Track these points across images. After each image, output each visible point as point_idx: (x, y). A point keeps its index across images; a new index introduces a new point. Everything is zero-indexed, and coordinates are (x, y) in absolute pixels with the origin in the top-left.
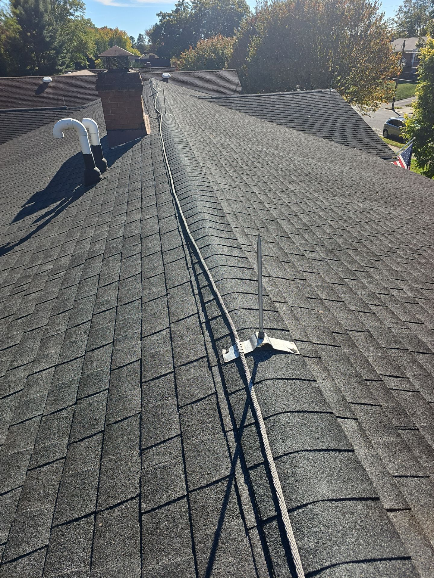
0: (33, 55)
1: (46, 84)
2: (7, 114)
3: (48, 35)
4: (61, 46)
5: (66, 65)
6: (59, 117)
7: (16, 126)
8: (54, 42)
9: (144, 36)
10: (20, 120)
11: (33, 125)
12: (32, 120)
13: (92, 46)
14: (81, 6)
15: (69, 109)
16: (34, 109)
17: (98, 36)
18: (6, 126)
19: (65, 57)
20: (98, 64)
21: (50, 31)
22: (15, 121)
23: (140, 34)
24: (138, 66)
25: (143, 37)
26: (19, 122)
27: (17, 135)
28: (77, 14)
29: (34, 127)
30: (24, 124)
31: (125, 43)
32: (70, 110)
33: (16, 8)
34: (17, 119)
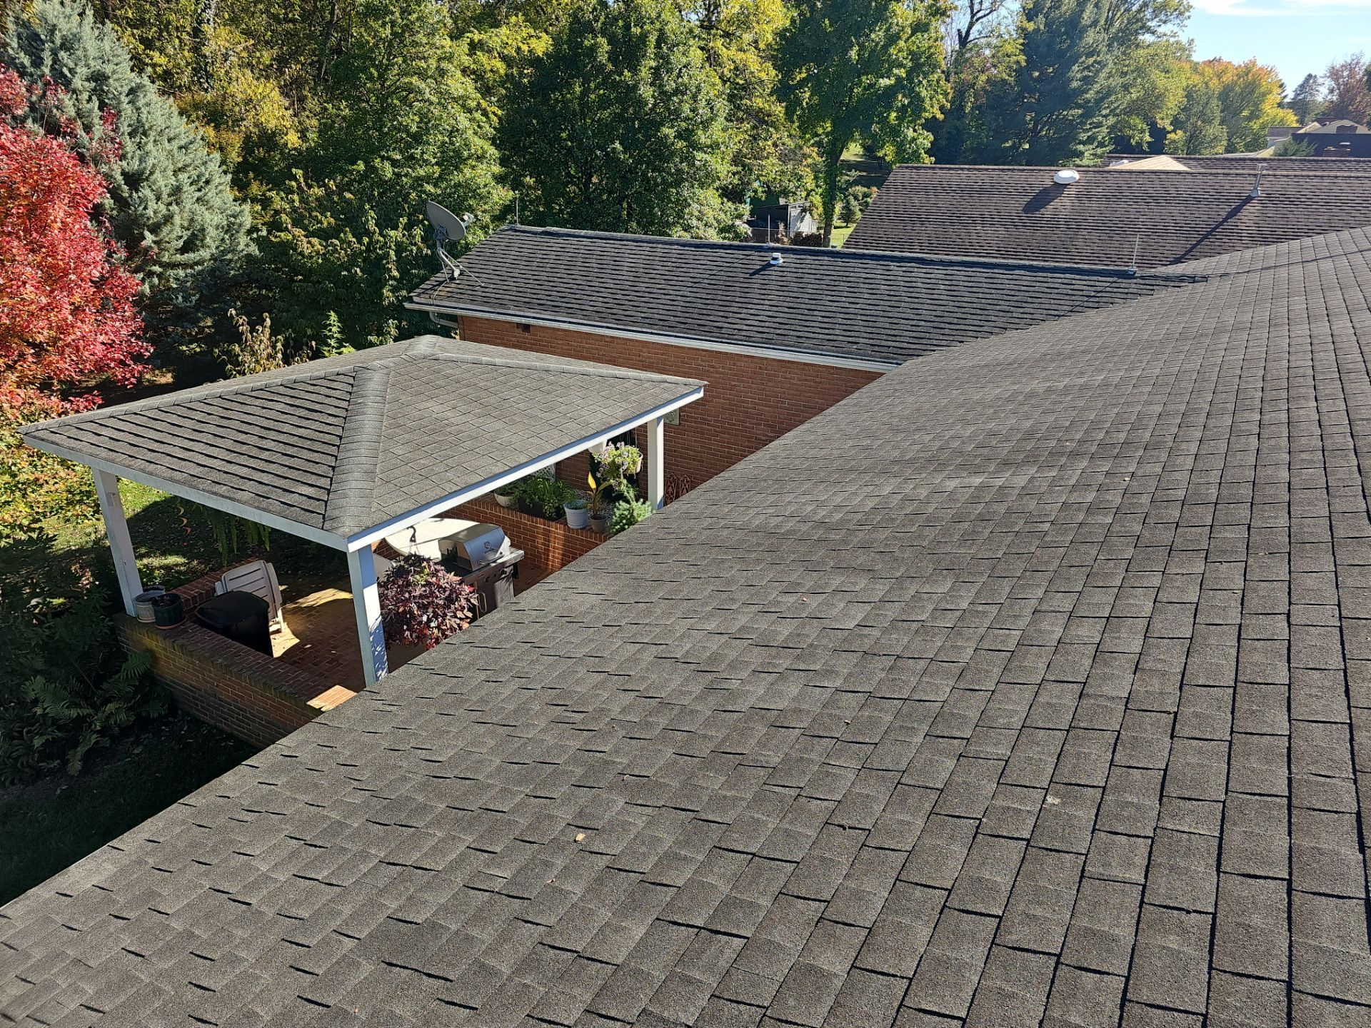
0: (1028, 118)
1: (1060, 187)
2: (949, 272)
3: (1079, 76)
4: (1099, 102)
5: (1096, 144)
6: (1104, 300)
7: (963, 310)
8: (1086, 91)
9: (1320, 81)
10: (980, 295)
11: (1014, 315)
12: (1015, 298)
13: (1174, 101)
14: (1182, 12)
15: (1142, 278)
16: (1031, 266)
17: (1196, 79)
18: (935, 307)
19: (1099, 125)
20: (1174, 141)
21: (1087, 68)
22: (968, 294)
23: (1310, 76)
24: (1297, 150)
25: (1315, 82)
26: (976, 300)
27: (956, 338)
28: (1163, 29)
29: (1017, 321)
30: (989, 307)
31: (1264, 95)
32: (1147, 282)
33: (1029, 20)
34: (974, 290)
